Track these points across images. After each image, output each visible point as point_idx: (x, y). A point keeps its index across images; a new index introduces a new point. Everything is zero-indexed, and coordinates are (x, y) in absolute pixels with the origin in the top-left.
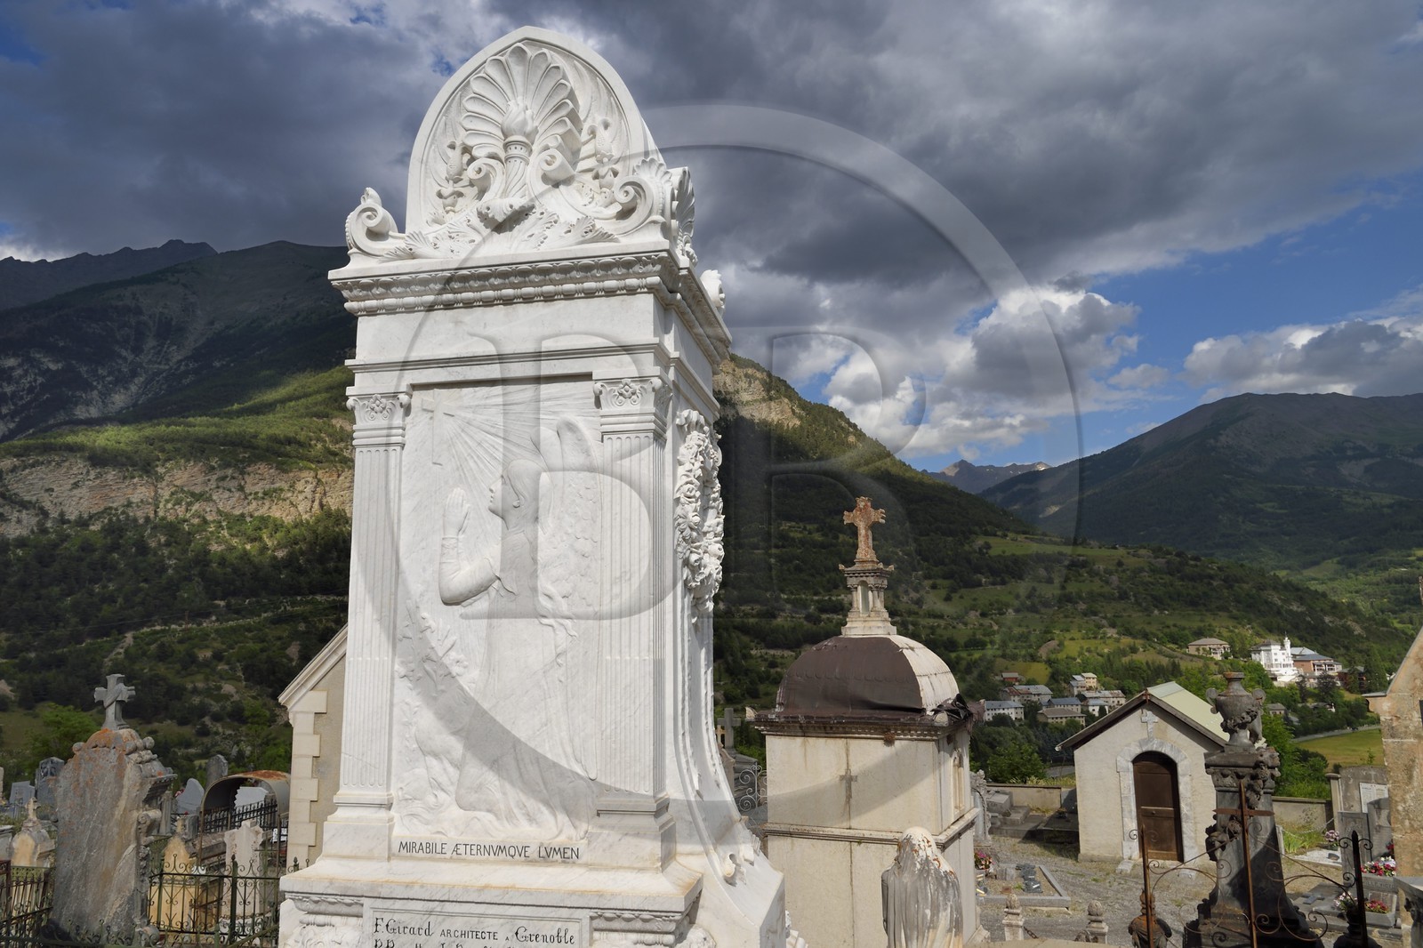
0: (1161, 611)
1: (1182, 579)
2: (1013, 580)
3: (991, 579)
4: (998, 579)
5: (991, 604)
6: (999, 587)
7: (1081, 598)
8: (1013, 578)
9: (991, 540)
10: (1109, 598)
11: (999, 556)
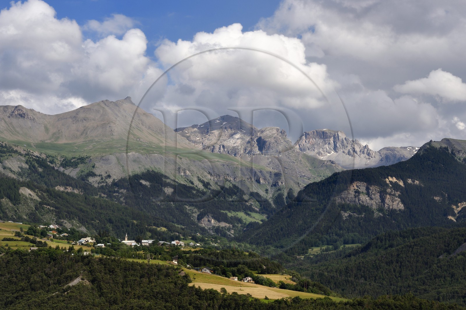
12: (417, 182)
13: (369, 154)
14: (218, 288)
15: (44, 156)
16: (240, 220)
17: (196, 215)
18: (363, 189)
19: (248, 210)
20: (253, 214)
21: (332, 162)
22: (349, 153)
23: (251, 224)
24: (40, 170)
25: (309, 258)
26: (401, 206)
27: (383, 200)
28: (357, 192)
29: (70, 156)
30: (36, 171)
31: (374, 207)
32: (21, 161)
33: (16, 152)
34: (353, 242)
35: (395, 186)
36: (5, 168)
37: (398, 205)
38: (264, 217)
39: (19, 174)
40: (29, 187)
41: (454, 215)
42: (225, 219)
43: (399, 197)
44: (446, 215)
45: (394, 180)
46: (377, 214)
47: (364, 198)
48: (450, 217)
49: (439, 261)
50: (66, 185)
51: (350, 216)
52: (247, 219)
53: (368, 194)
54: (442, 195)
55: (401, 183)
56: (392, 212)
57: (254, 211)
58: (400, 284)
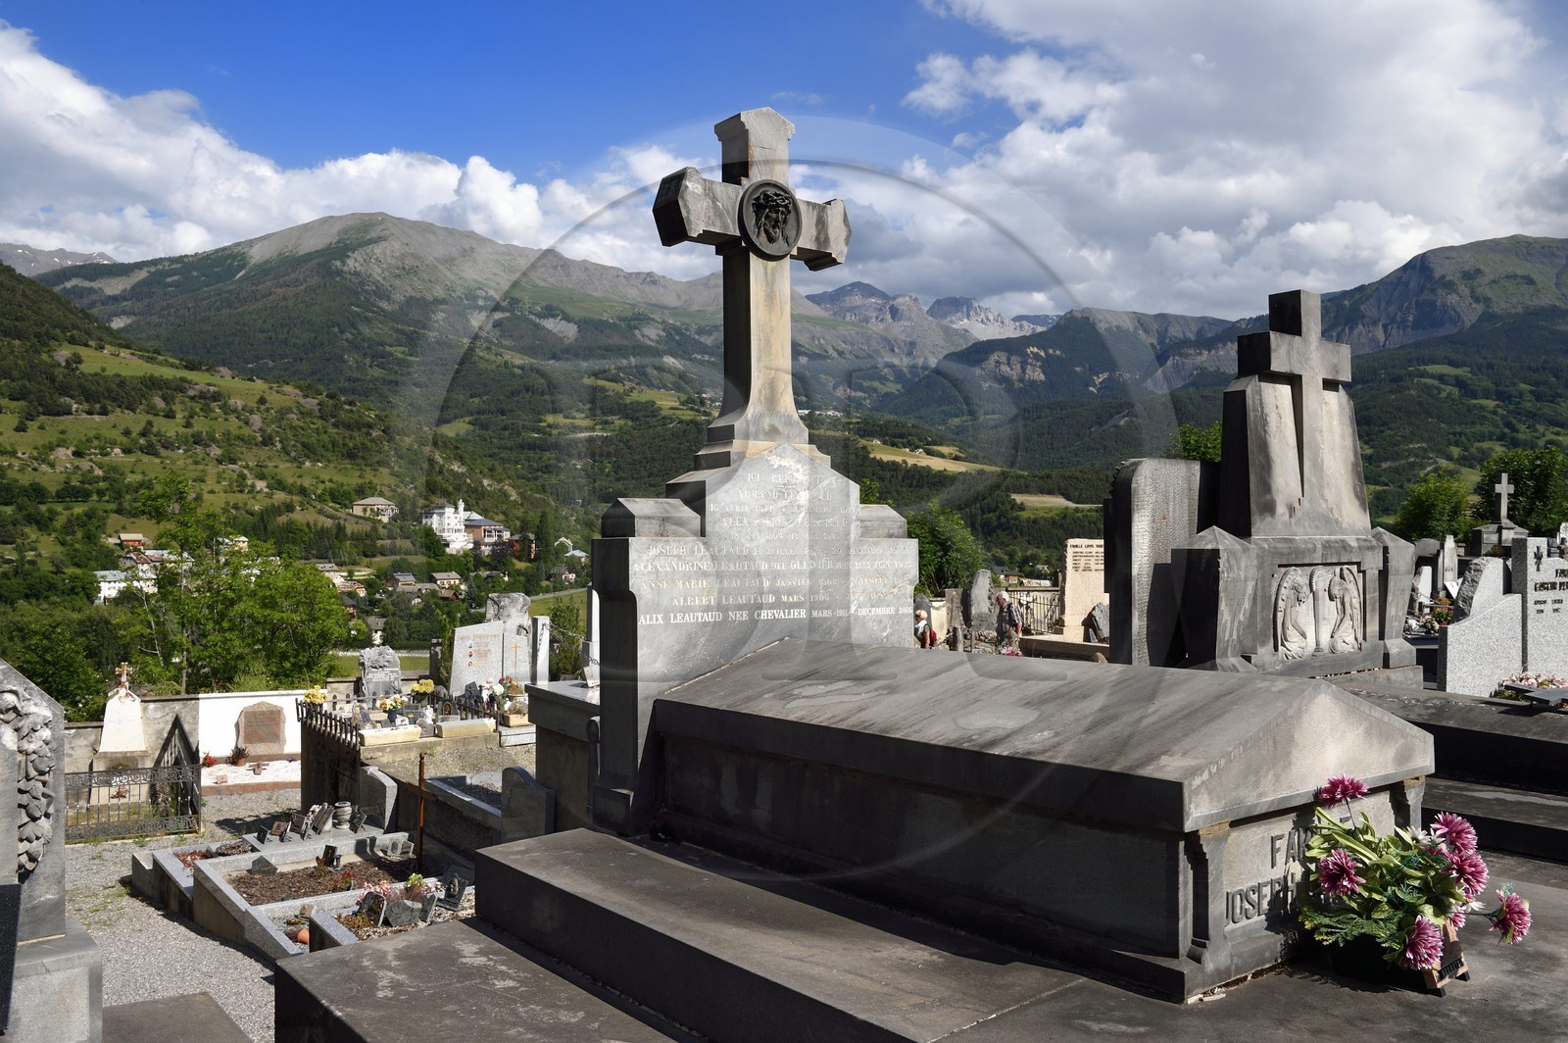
0: (314, 461)
1: (335, 425)
2: (119, 410)
3: (86, 406)
4: (97, 406)
5: (89, 440)
6: (97, 418)
7: (214, 440)
8: (119, 407)
9: (82, 351)
10: (248, 442)
11: (96, 374)
12: (1058, 352)
13: (1002, 323)
14: (899, 459)
15: (678, 324)
16: (875, 390)
17: (831, 384)
18: (1003, 359)
19: (883, 379)
20: (888, 384)
21: (966, 331)
22: (982, 321)
23: (887, 395)
24: (677, 338)
25: (949, 428)
26: (1042, 377)
27: (1024, 371)
28: (997, 362)
29: (704, 323)
30: (674, 339)
31: (1015, 378)
32: (656, 328)
33: (653, 319)
34: (993, 413)
35: (1036, 356)
36: (643, 336)
37: (1037, 375)
38: (900, 386)
39: (658, 342)
40: (672, 355)
41: (1095, 386)
42: (861, 389)
43: (1040, 367)
44: (1087, 386)
45: (1036, 350)
46: (1017, 385)
47: (1005, 368)
48: (1091, 389)
49: (1091, 433)
50: (703, 353)
51: (990, 387)
52: (883, 389)
53: (1009, 364)
54: (1084, 366)
55: (1042, 354)
56: (1033, 383)
57: (888, 380)
58: (1052, 456)
